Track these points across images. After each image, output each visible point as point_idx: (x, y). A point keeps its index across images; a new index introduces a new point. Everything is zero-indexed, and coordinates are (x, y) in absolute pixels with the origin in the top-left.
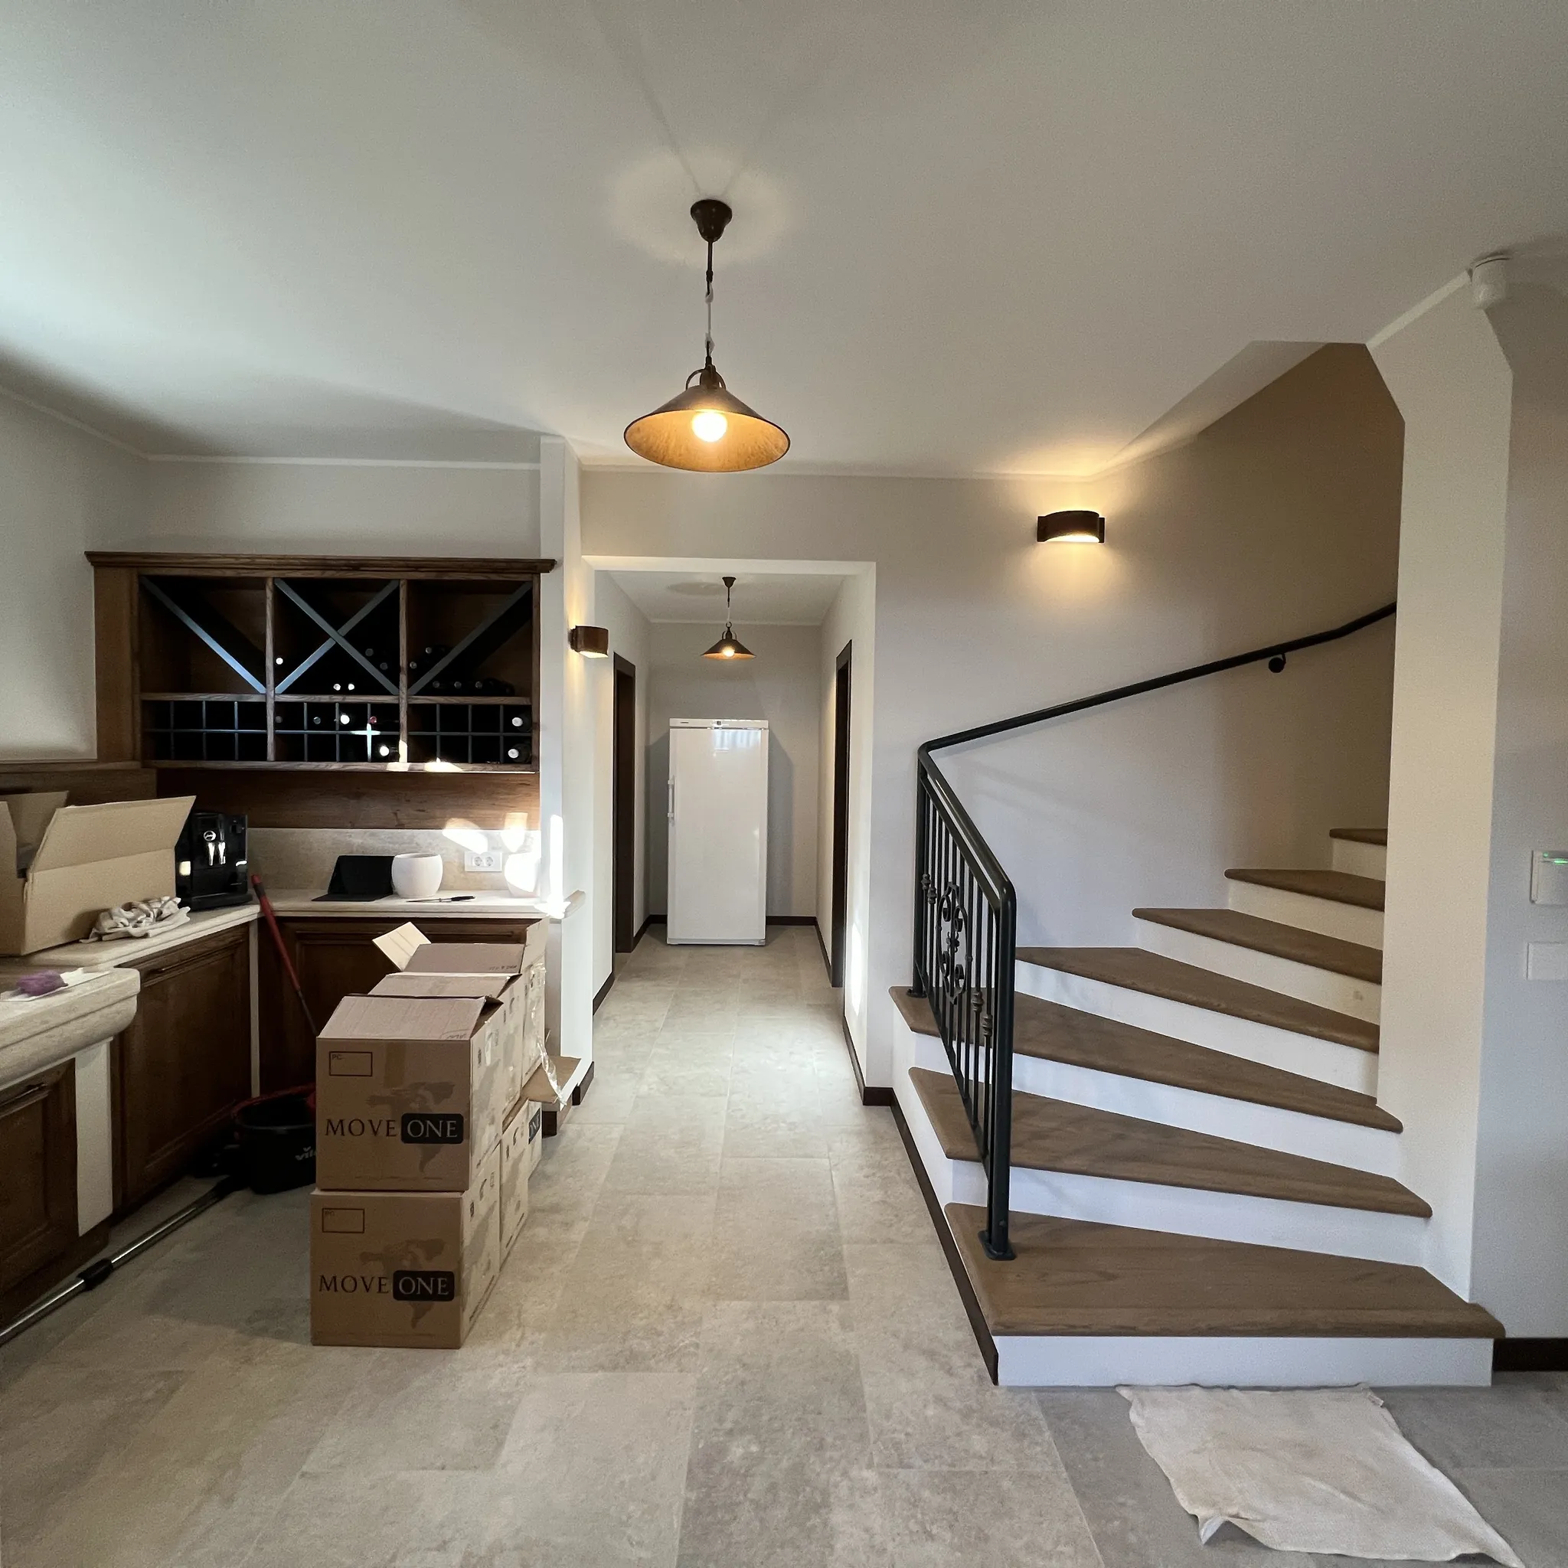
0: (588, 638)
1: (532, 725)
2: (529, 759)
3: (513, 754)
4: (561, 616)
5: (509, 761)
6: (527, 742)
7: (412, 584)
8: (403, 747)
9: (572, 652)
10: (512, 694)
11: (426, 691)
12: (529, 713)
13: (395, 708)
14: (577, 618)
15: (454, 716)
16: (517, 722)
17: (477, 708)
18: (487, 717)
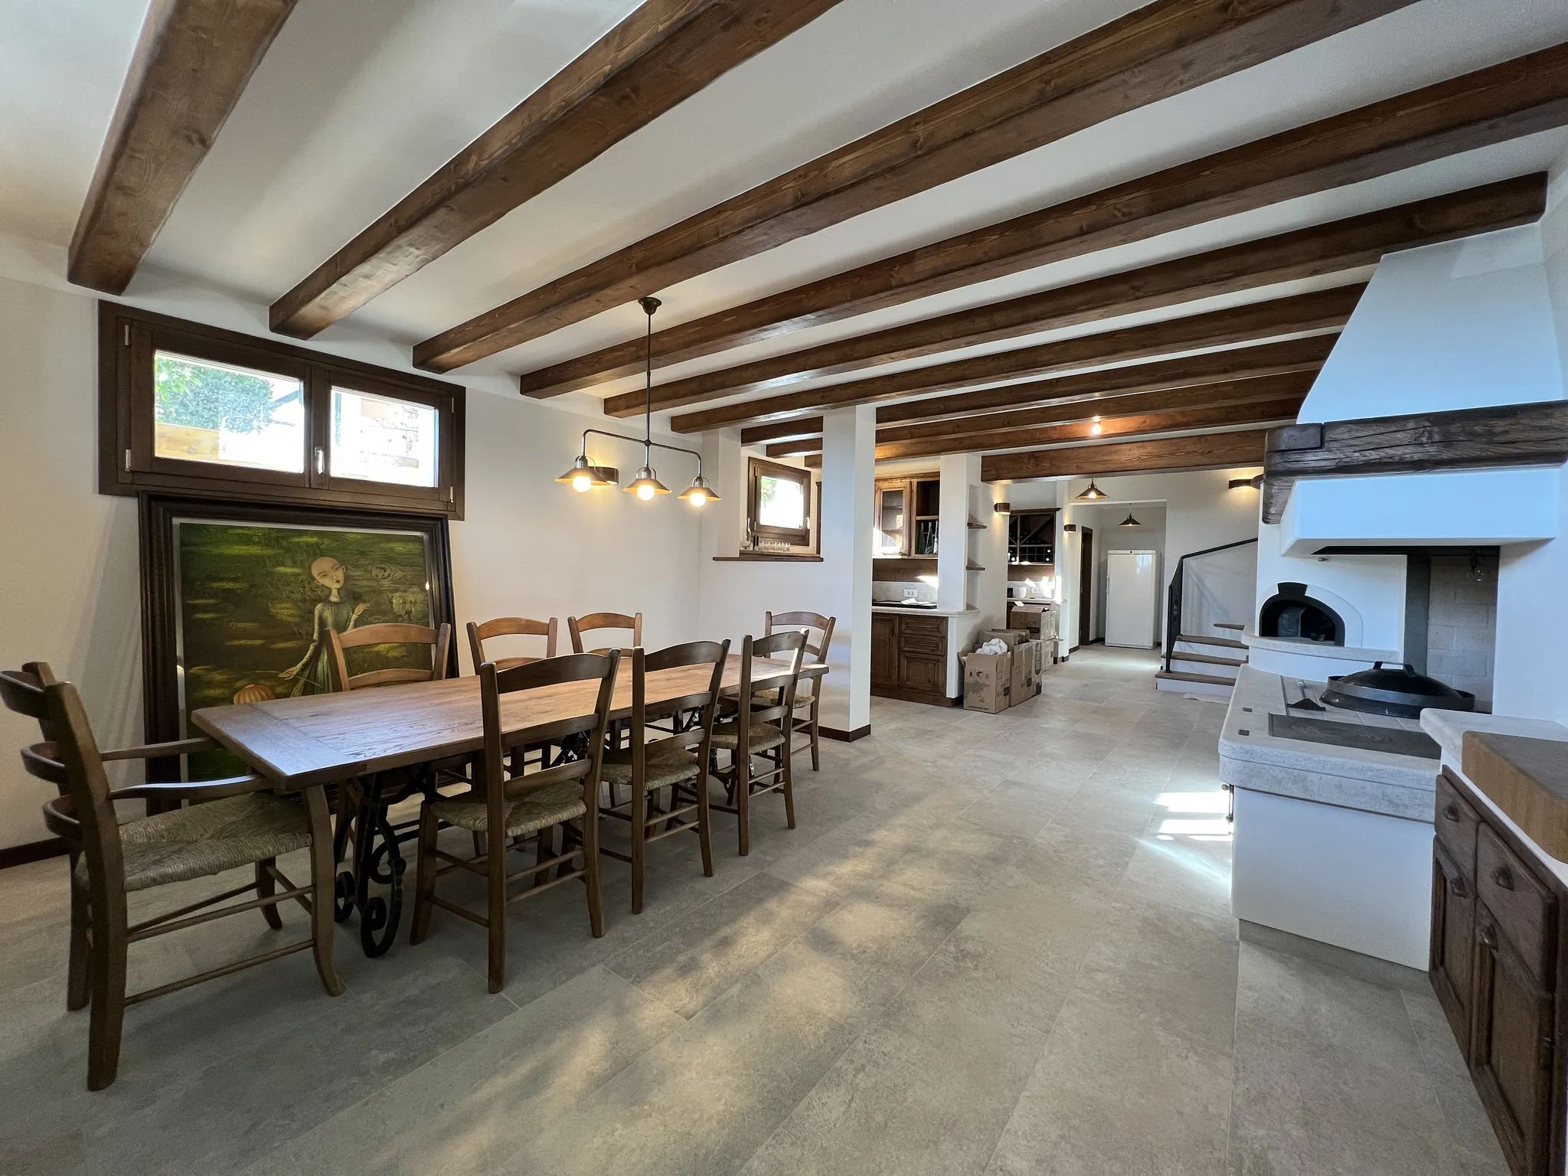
0: (1071, 528)
1: (1053, 552)
2: (1052, 561)
3: (1048, 559)
4: (1062, 522)
5: (1046, 561)
6: (1051, 556)
7: (1021, 516)
8: (1018, 558)
9: (1065, 532)
10: (1046, 544)
11: (1024, 544)
12: (1052, 549)
13: (1016, 548)
14: (1066, 522)
15: (1031, 550)
16: (1049, 551)
17: (1038, 548)
18: (1040, 550)
